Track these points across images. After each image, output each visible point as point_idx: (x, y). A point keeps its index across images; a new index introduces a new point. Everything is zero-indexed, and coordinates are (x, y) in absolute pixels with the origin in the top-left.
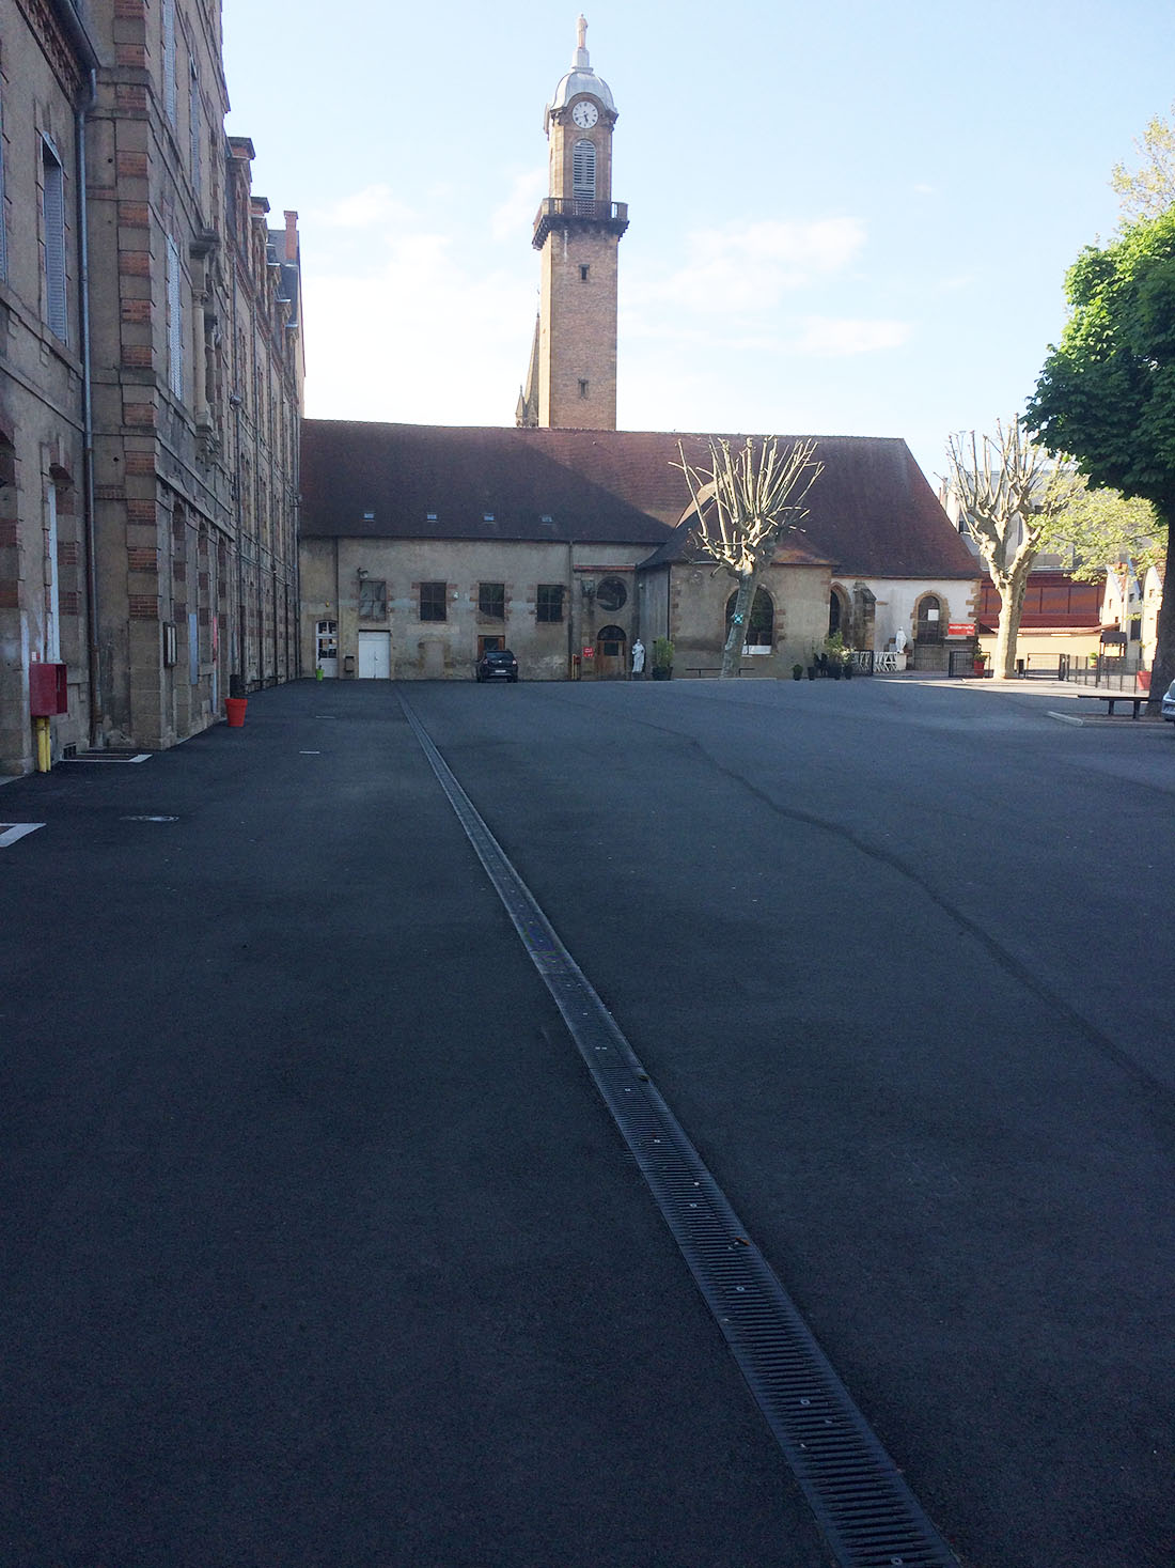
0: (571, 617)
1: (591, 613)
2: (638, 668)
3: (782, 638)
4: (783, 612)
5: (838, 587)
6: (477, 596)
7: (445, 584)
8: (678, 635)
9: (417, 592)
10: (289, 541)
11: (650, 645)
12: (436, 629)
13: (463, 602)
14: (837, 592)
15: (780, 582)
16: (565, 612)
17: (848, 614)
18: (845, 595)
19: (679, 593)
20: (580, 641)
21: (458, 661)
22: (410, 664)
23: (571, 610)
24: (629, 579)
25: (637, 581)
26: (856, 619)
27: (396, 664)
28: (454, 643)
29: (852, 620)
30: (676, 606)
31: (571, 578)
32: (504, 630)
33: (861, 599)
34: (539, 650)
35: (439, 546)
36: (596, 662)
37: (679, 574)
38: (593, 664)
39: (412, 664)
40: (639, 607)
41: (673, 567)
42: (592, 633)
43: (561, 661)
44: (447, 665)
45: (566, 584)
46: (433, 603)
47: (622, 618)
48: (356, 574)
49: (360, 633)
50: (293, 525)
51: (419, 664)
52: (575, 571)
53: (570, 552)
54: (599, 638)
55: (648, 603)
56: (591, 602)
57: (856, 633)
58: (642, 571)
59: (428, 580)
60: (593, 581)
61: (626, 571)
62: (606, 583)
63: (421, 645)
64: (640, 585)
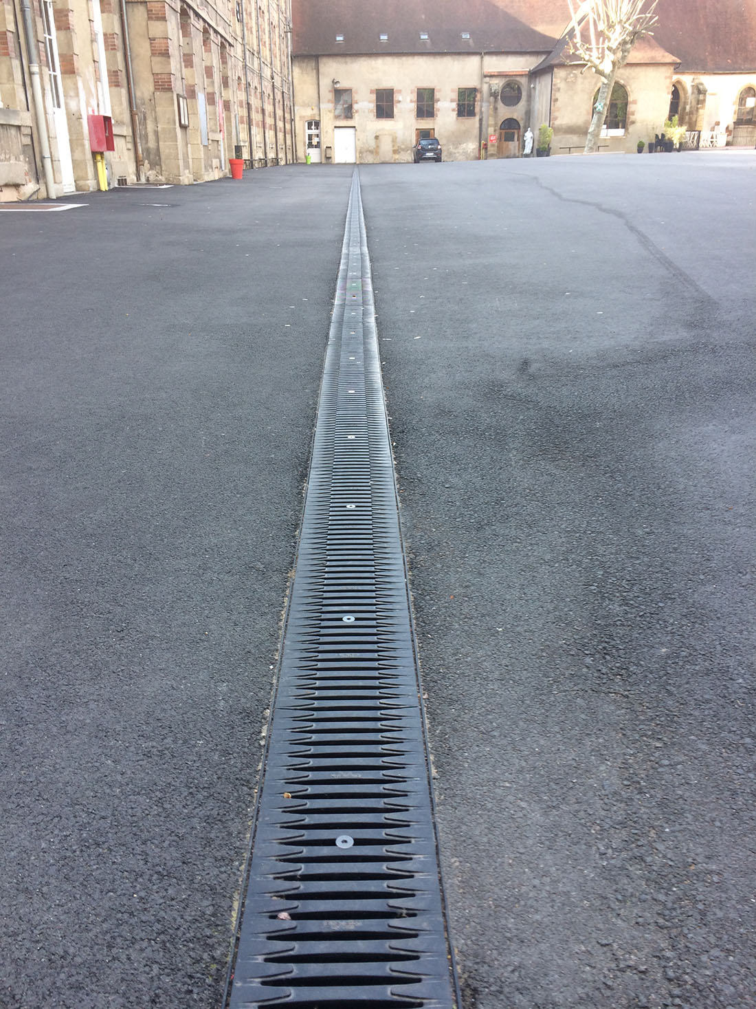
0: (481, 113)
1: (496, 109)
2: (527, 150)
3: (633, 123)
4: (635, 102)
5: (679, 82)
6: (415, 99)
7: (393, 90)
8: (557, 123)
9: (374, 97)
10: (284, 58)
11: (537, 132)
12: (386, 124)
13: (406, 105)
14: (679, 87)
15: (634, 78)
16: (477, 109)
17: (685, 103)
18: (684, 89)
19: (559, 89)
20: (487, 130)
21: (401, 148)
22: (370, 151)
23: (481, 107)
24: (524, 81)
25: (530, 82)
26: (691, 108)
27: (361, 152)
28: (400, 135)
29: (688, 108)
30: (556, 100)
31: (481, 83)
32: (434, 123)
33: (696, 92)
34: (458, 139)
35: (389, 60)
36: (498, 147)
37: (560, 74)
38: (496, 148)
39: (371, 152)
40: (530, 103)
41: (555, 69)
42: (496, 124)
43: (474, 146)
44: (395, 152)
45: (478, 87)
46: (385, 105)
47: (517, 112)
48: (331, 83)
49: (336, 130)
50: (287, 47)
51: (375, 151)
52: (485, 76)
53: (482, 61)
54: (500, 129)
55: (537, 99)
56: (496, 101)
57: (690, 119)
58: (534, 75)
59: (381, 87)
60: (497, 84)
61: (522, 75)
62: (508, 85)
63: (377, 137)
64: (532, 86)
